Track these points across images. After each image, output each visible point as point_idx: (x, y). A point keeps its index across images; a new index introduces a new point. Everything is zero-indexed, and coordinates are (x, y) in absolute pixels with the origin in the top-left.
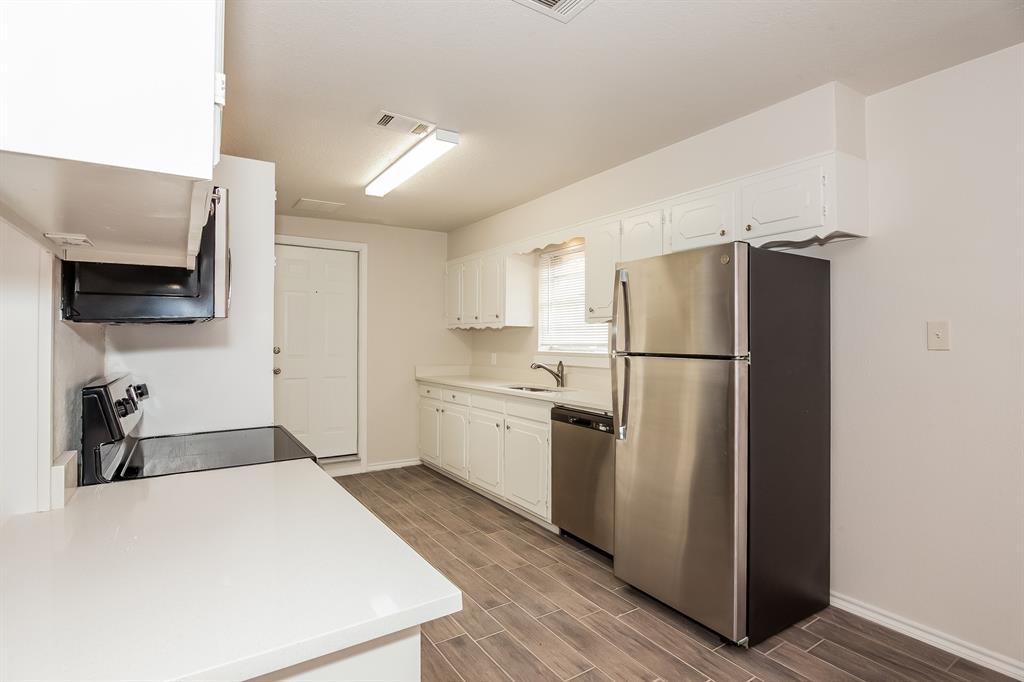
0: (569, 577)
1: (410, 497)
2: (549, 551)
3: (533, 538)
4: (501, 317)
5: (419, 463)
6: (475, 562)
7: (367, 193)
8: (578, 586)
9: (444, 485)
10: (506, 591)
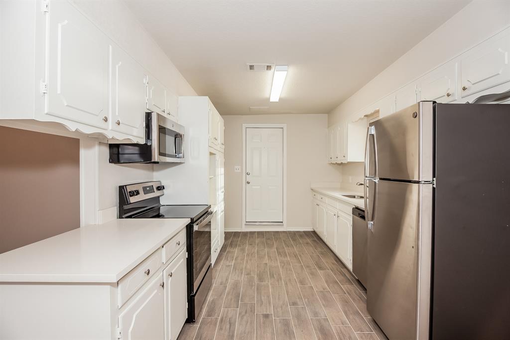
0: (345, 302)
1: (296, 246)
2: (346, 287)
3: (342, 278)
4: (346, 157)
5: (312, 230)
6: (302, 282)
7: (271, 101)
8: (347, 309)
9: (317, 243)
10: (306, 300)
